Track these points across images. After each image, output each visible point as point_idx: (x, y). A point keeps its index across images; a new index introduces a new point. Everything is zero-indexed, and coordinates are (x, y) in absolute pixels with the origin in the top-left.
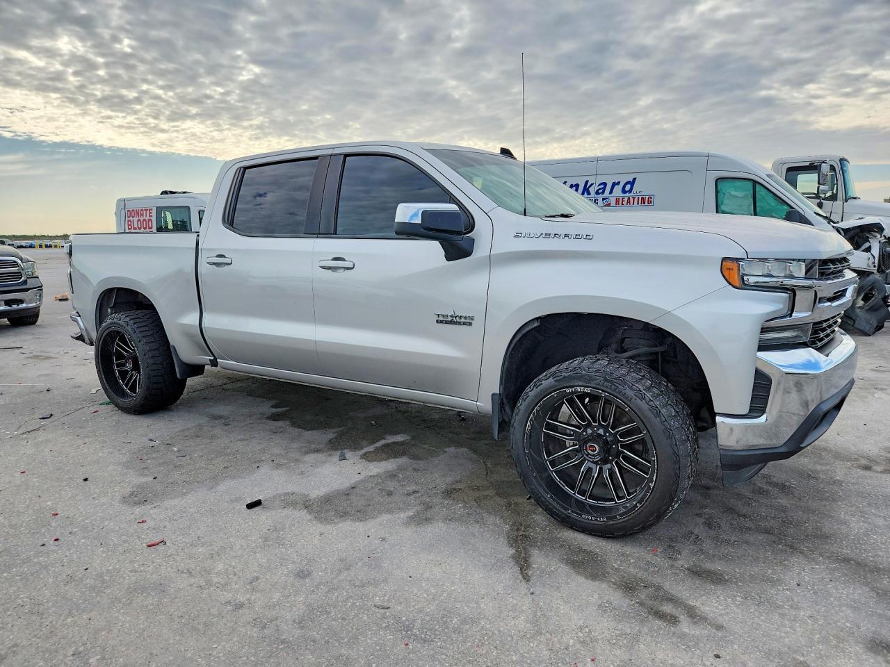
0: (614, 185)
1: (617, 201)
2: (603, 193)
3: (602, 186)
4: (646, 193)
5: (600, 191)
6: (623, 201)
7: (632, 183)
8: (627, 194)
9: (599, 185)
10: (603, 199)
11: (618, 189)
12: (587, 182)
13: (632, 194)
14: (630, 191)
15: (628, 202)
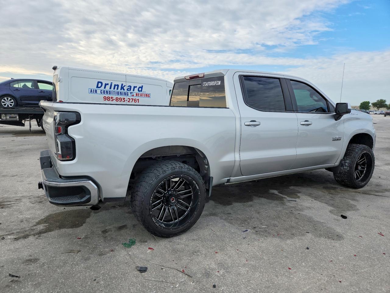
0: (135, 87)
1: (137, 95)
2: (130, 90)
3: (129, 87)
4: (147, 92)
5: (129, 89)
6: (139, 95)
7: (142, 87)
8: (140, 92)
9: (128, 86)
10: (131, 93)
11: (136, 89)
12: (122, 84)
13: (142, 92)
14: (141, 91)
15: (141, 95)
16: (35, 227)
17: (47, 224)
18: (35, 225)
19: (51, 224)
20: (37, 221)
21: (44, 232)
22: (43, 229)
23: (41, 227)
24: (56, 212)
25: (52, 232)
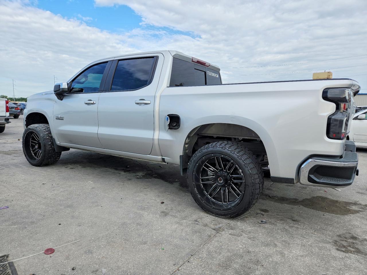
16: (360, 210)
17: (348, 208)
18: (360, 211)
19: (345, 207)
20: (358, 214)
21: (351, 203)
22: (352, 205)
23: (354, 208)
24: (335, 215)
25: (345, 201)
